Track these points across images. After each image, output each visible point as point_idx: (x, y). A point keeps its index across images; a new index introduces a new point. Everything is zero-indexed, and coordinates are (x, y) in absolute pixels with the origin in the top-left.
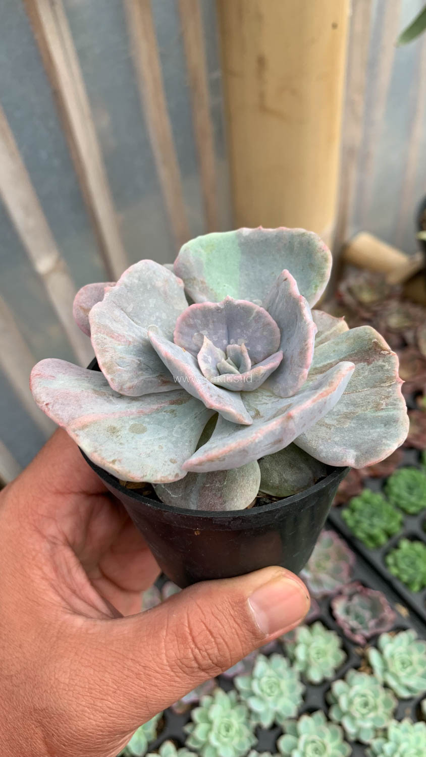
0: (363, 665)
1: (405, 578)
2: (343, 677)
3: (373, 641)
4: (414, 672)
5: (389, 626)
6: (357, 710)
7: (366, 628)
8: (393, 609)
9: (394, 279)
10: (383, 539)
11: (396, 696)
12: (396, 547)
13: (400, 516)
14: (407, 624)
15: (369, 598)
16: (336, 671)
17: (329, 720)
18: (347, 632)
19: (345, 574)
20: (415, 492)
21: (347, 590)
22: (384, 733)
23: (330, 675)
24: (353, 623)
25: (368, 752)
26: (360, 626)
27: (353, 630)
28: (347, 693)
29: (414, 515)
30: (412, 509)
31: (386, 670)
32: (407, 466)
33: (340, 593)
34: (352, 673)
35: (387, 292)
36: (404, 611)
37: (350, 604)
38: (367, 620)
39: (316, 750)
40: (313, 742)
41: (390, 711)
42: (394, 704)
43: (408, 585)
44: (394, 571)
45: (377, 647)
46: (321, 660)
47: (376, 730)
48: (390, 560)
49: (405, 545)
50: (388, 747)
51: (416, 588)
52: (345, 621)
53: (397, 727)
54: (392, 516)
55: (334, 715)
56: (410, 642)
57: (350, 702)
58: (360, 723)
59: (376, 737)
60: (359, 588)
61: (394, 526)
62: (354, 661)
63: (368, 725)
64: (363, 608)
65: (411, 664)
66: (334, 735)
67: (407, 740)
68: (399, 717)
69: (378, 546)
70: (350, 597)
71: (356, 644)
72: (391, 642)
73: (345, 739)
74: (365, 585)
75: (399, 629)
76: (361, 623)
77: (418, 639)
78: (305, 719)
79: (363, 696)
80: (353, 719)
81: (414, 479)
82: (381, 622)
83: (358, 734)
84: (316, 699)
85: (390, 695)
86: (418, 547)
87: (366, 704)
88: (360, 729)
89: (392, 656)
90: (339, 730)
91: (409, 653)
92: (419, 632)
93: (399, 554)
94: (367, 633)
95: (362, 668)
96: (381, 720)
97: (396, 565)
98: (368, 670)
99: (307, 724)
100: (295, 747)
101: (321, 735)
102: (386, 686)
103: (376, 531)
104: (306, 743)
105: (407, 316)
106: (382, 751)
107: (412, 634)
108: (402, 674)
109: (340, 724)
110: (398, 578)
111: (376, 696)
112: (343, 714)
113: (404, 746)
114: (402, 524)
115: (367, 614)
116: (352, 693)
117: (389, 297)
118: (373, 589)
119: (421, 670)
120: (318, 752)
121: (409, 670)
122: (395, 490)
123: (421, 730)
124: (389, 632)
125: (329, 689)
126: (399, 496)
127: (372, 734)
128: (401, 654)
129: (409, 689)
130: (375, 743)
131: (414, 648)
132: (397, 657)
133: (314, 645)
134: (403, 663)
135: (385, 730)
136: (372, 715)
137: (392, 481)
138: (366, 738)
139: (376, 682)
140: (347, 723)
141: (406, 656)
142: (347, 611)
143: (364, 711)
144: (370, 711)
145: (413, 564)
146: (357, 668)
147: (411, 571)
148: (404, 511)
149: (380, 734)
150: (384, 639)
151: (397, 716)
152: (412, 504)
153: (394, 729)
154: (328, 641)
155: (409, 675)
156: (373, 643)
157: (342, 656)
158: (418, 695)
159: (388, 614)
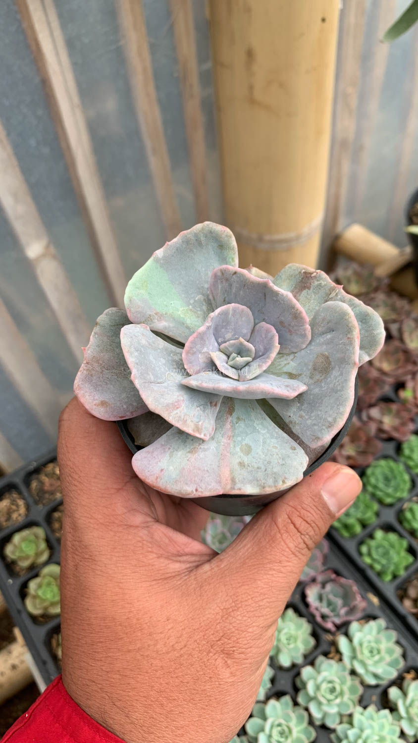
0: (331, 651)
1: (378, 567)
2: (312, 664)
3: (343, 628)
4: (381, 660)
5: (359, 615)
6: (323, 696)
7: (338, 615)
8: (364, 598)
9: (382, 271)
10: (358, 529)
11: (362, 683)
12: (371, 536)
13: (376, 506)
14: (378, 612)
15: (342, 586)
16: (305, 656)
17: (296, 704)
18: (319, 619)
19: (319, 563)
20: (393, 483)
21: (320, 578)
22: (349, 719)
23: (299, 660)
24: (326, 610)
25: (333, 736)
26: (332, 614)
27: (324, 617)
28: (315, 679)
29: (391, 505)
30: (388, 500)
31: (354, 657)
32: (386, 457)
33: (314, 580)
34: (321, 659)
35: (374, 284)
36: (375, 600)
37: (323, 591)
38: (339, 607)
39: (282, 733)
40: (279, 725)
41: (356, 697)
42: (361, 690)
43: (379, 574)
44: (368, 560)
45: (347, 635)
46: (292, 646)
47: (341, 716)
48: (364, 549)
49: (379, 534)
50: (351, 733)
51: (388, 578)
52: (317, 609)
53: (362, 714)
54: (367, 507)
55: (301, 699)
56: (379, 632)
57: (318, 688)
58: (326, 708)
59: (341, 723)
60: (333, 576)
61: (370, 516)
62: (324, 647)
63: (333, 710)
64: (335, 596)
65: (379, 652)
66: (300, 719)
67: (372, 727)
68: (364, 703)
69: (353, 536)
70: (323, 585)
71: (327, 631)
72: (360, 630)
73: (311, 722)
74: (338, 573)
75: (370, 617)
76: (333, 610)
77: (387, 628)
78: (272, 702)
79: (330, 682)
80: (320, 704)
81: (392, 470)
82: (352, 610)
83: (323, 718)
84: (285, 683)
85: (357, 682)
86: (392, 537)
87: (332, 690)
88: (325, 715)
89: (361, 645)
90: (305, 714)
91: (378, 641)
92: (389, 621)
93: (373, 543)
94: (338, 621)
95: (331, 656)
96: (347, 706)
97: (369, 554)
98: (338, 657)
99: (275, 708)
100: (262, 729)
101: (287, 718)
102: (353, 673)
103: (351, 521)
104: (272, 727)
105: (393, 308)
106: (346, 737)
107: (382, 622)
108: (370, 662)
109: (307, 709)
110: (371, 567)
111: (343, 682)
112: (310, 699)
113: (367, 732)
114: (377, 514)
115: (339, 602)
116: (320, 679)
117: (376, 290)
118: (346, 578)
119: (388, 659)
120: (283, 736)
121: (377, 658)
122: (373, 480)
123: (386, 717)
124: (358, 620)
125: (298, 674)
126: (375, 487)
127: (338, 720)
128: (369, 642)
129: (376, 676)
130: (340, 729)
131: (383, 636)
132: (365, 645)
133: (285, 631)
134: (371, 652)
135: (351, 716)
136: (338, 701)
137: (369, 471)
138: (330, 724)
139: (344, 669)
140: (313, 708)
141: (373, 645)
142: (320, 598)
143: (331, 697)
144: (336, 697)
145: (386, 554)
146: (326, 654)
147: (384, 561)
148: (380, 502)
149: (345, 719)
150: (354, 627)
151: (363, 703)
152: (388, 495)
153: (359, 715)
154: (299, 627)
155: (376, 663)
156: (343, 630)
157: (312, 642)
158: (384, 683)
159: (359, 602)
